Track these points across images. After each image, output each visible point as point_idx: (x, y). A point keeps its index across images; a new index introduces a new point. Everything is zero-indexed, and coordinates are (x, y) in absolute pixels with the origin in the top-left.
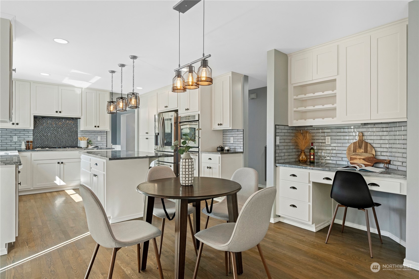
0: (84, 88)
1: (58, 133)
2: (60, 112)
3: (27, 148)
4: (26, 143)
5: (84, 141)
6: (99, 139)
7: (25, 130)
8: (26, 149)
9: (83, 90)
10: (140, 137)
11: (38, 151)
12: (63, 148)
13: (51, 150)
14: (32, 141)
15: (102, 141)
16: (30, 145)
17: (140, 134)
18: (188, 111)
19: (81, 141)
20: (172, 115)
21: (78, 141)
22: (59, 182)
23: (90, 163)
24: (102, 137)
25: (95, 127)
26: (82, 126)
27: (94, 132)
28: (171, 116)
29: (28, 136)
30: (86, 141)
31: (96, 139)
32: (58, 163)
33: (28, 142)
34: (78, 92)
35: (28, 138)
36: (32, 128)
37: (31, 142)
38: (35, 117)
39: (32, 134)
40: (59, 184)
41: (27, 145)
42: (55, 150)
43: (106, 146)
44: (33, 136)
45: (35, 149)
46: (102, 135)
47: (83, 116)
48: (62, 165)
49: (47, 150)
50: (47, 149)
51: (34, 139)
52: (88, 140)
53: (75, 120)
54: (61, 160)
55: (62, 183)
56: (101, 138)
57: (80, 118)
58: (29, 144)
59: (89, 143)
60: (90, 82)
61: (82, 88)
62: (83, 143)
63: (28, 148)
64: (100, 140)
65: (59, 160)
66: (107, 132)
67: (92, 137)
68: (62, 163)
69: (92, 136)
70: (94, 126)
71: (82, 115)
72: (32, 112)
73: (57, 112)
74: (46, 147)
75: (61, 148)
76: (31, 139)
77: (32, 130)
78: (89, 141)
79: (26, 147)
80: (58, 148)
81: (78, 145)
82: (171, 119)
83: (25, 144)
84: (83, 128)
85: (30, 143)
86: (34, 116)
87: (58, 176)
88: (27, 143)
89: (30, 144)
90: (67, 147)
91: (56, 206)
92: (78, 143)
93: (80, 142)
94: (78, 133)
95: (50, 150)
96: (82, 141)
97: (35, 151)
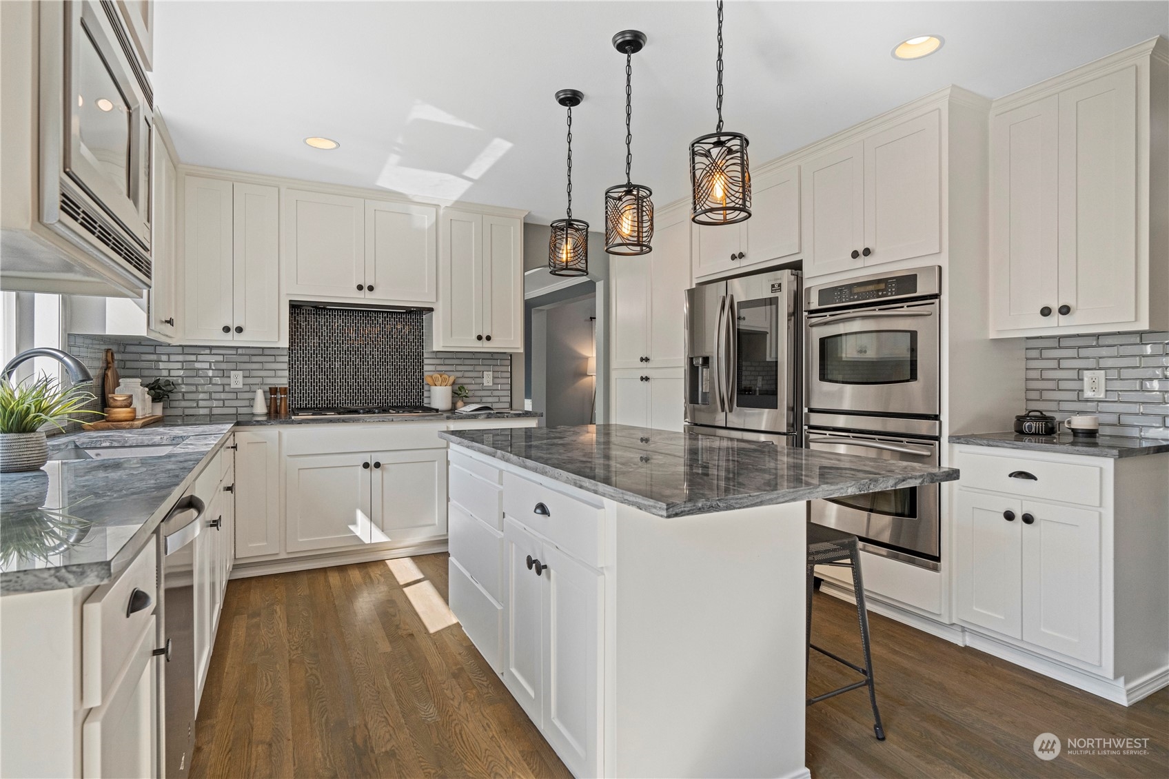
0: (443, 206)
1: (363, 359)
2: (371, 288)
3: (272, 410)
4: (269, 395)
5: (443, 388)
6: (488, 380)
7: (267, 352)
8: (268, 414)
9: (441, 212)
10: (614, 375)
11: (300, 422)
12: (379, 413)
13: (344, 421)
14: (286, 388)
15: (495, 387)
16: (279, 401)
17: (614, 364)
18: (869, 260)
19: (433, 388)
20: (780, 285)
21: (426, 387)
22: (364, 530)
23: (501, 493)
24: (496, 375)
25: (480, 338)
26: (440, 338)
27: (474, 355)
28: (773, 286)
29: (274, 370)
30: (449, 389)
31: (478, 381)
32: (366, 465)
33: (273, 391)
34: (425, 220)
35: (275, 377)
36: (285, 343)
37: (284, 391)
38: (295, 307)
39: (286, 366)
40: (367, 541)
41: (271, 401)
42: (354, 421)
43: (507, 405)
44: (289, 371)
45: (293, 417)
46: (497, 368)
47: (441, 302)
48: (377, 472)
49: (331, 421)
50: (331, 415)
51: (291, 380)
52: (454, 383)
53: (416, 315)
54: (373, 454)
55: (379, 537)
56: (494, 378)
57: (431, 310)
58: (276, 399)
59: (457, 394)
60: (466, 173)
61: (439, 205)
62: (439, 396)
63: (275, 414)
64: (491, 384)
65: (369, 455)
66: (511, 356)
67: (467, 374)
68: (377, 465)
69: (465, 371)
70: (474, 337)
71: (437, 300)
72: (283, 292)
73: (360, 288)
74: (329, 409)
75: (374, 413)
76: (283, 381)
77: (286, 352)
78: (456, 387)
79: (269, 407)
80: (364, 413)
81: (426, 401)
82: (773, 301)
83: (266, 399)
84: (442, 345)
85: (279, 396)
86: (290, 301)
87: (363, 511)
88: (271, 395)
89: (281, 398)
90: (393, 408)
91: (360, 617)
92: (426, 394)
93: (429, 391)
94: (426, 361)
95: (338, 421)
96: (438, 388)
97: (293, 422)
